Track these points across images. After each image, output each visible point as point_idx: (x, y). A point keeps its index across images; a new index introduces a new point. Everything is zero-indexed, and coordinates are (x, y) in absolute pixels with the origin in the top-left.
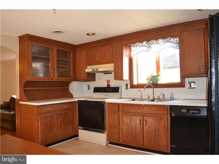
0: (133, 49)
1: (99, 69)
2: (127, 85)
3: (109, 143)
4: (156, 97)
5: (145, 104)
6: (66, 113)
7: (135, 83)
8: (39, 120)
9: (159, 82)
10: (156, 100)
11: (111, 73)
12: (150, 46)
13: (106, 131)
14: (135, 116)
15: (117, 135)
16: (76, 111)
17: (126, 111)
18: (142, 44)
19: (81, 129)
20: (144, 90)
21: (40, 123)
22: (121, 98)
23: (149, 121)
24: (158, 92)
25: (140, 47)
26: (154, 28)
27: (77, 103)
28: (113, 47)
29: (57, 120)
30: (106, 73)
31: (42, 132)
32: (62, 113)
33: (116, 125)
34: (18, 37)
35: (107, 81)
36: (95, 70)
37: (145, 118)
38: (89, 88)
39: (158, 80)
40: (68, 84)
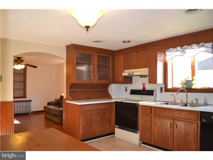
0: (167, 53)
1: (134, 73)
2: (161, 89)
3: (141, 143)
4: (189, 101)
5: (176, 109)
6: (104, 113)
7: (170, 86)
8: (80, 117)
9: (193, 87)
10: (188, 105)
11: (147, 77)
12: (185, 50)
13: (139, 131)
14: (166, 119)
15: (148, 136)
16: (113, 111)
17: (158, 114)
18: (177, 49)
19: (117, 128)
20: (177, 94)
21: (82, 119)
22: (155, 101)
23: (179, 125)
24: (192, 96)
25: (174, 52)
26: (187, 34)
27: (114, 103)
28: (148, 52)
29: (96, 118)
30: (142, 76)
31: (83, 128)
32: (101, 112)
33: (148, 126)
34: (66, 46)
35: (143, 84)
36: (131, 74)
37: (176, 122)
38: (126, 90)
39: (192, 85)
40: (107, 86)
